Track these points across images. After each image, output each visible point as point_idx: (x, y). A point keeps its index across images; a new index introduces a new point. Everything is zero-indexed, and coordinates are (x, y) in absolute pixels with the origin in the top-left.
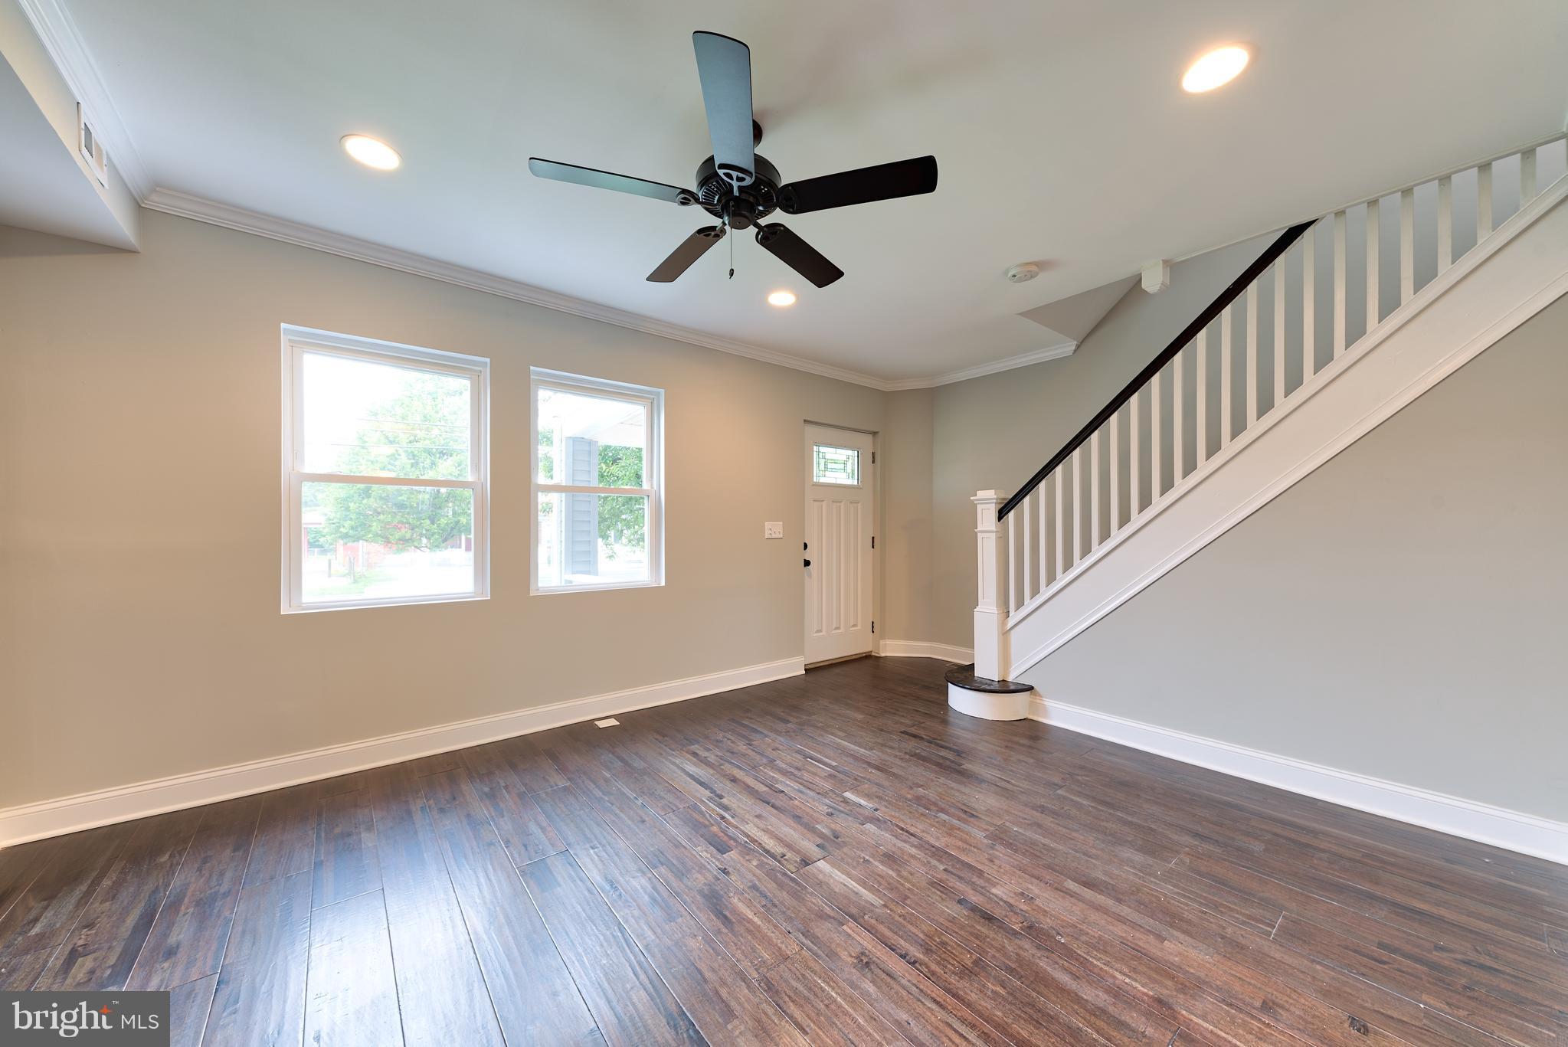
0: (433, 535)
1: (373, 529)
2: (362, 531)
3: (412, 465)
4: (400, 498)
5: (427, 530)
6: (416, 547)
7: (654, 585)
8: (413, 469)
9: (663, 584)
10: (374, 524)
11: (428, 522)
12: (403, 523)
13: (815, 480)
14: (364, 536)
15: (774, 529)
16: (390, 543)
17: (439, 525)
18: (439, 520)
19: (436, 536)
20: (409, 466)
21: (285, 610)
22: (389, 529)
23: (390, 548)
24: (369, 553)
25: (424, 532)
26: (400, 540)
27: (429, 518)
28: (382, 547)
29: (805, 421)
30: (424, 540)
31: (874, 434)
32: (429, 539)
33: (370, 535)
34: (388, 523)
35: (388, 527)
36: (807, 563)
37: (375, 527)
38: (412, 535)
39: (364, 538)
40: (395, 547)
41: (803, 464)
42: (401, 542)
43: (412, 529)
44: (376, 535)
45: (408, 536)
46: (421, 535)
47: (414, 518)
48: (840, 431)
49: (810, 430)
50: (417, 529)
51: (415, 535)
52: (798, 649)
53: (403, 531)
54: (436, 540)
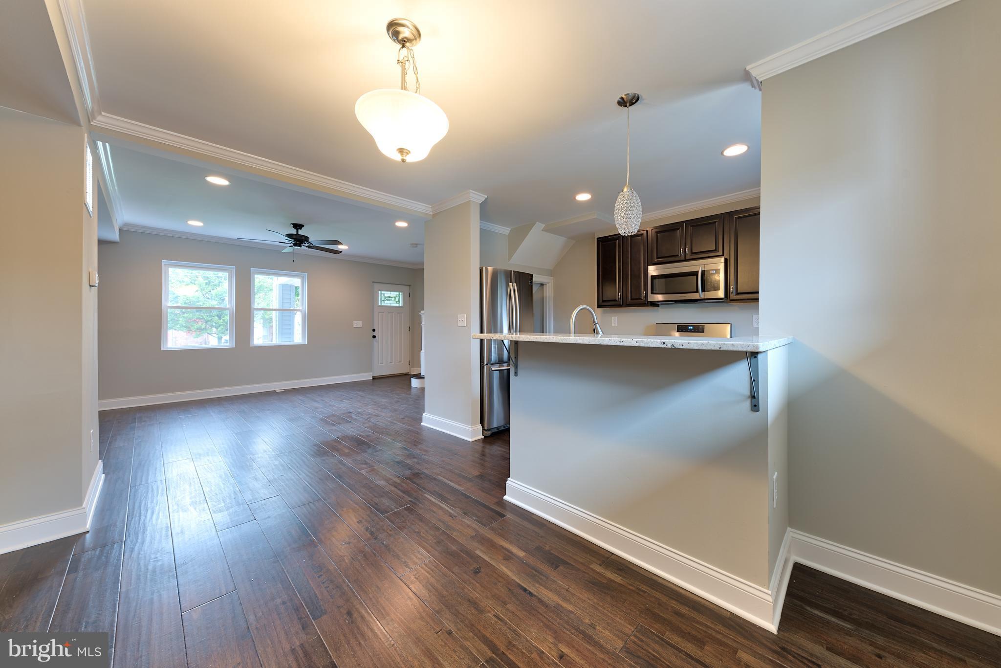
0: (220, 326)
1: (180, 322)
2: (172, 323)
3: (206, 284)
4: (198, 304)
5: (216, 323)
6: (208, 333)
7: (303, 344)
8: (207, 286)
9: (306, 343)
10: (181, 319)
11: (217, 318)
12: (200, 319)
13: (379, 304)
14: (173, 326)
15: (358, 324)
16: (191, 331)
17: (224, 320)
18: (223, 317)
19: (222, 327)
20: (204, 284)
21: (162, 349)
22: (190, 322)
23: (191, 334)
24: (175, 338)
25: (214, 324)
26: (198, 329)
27: (217, 316)
28: (185, 333)
29: (373, 282)
30: (214, 330)
31: (410, 286)
32: (217, 328)
33: (178, 326)
34: (190, 319)
35: (190, 321)
36: (374, 337)
37: (181, 320)
38: (206, 326)
39: (174, 328)
40: (194, 334)
41: (373, 298)
42: (199, 330)
43: (206, 322)
44: (182, 326)
45: (203, 326)
46: (212, 326)
47: (207, 316)
48: (392, 285)
49: (376, 285)
50: (209, 323)
51: (208, 326)
52: (369, 369)
53: (200, 323)
54: (222, 329)
